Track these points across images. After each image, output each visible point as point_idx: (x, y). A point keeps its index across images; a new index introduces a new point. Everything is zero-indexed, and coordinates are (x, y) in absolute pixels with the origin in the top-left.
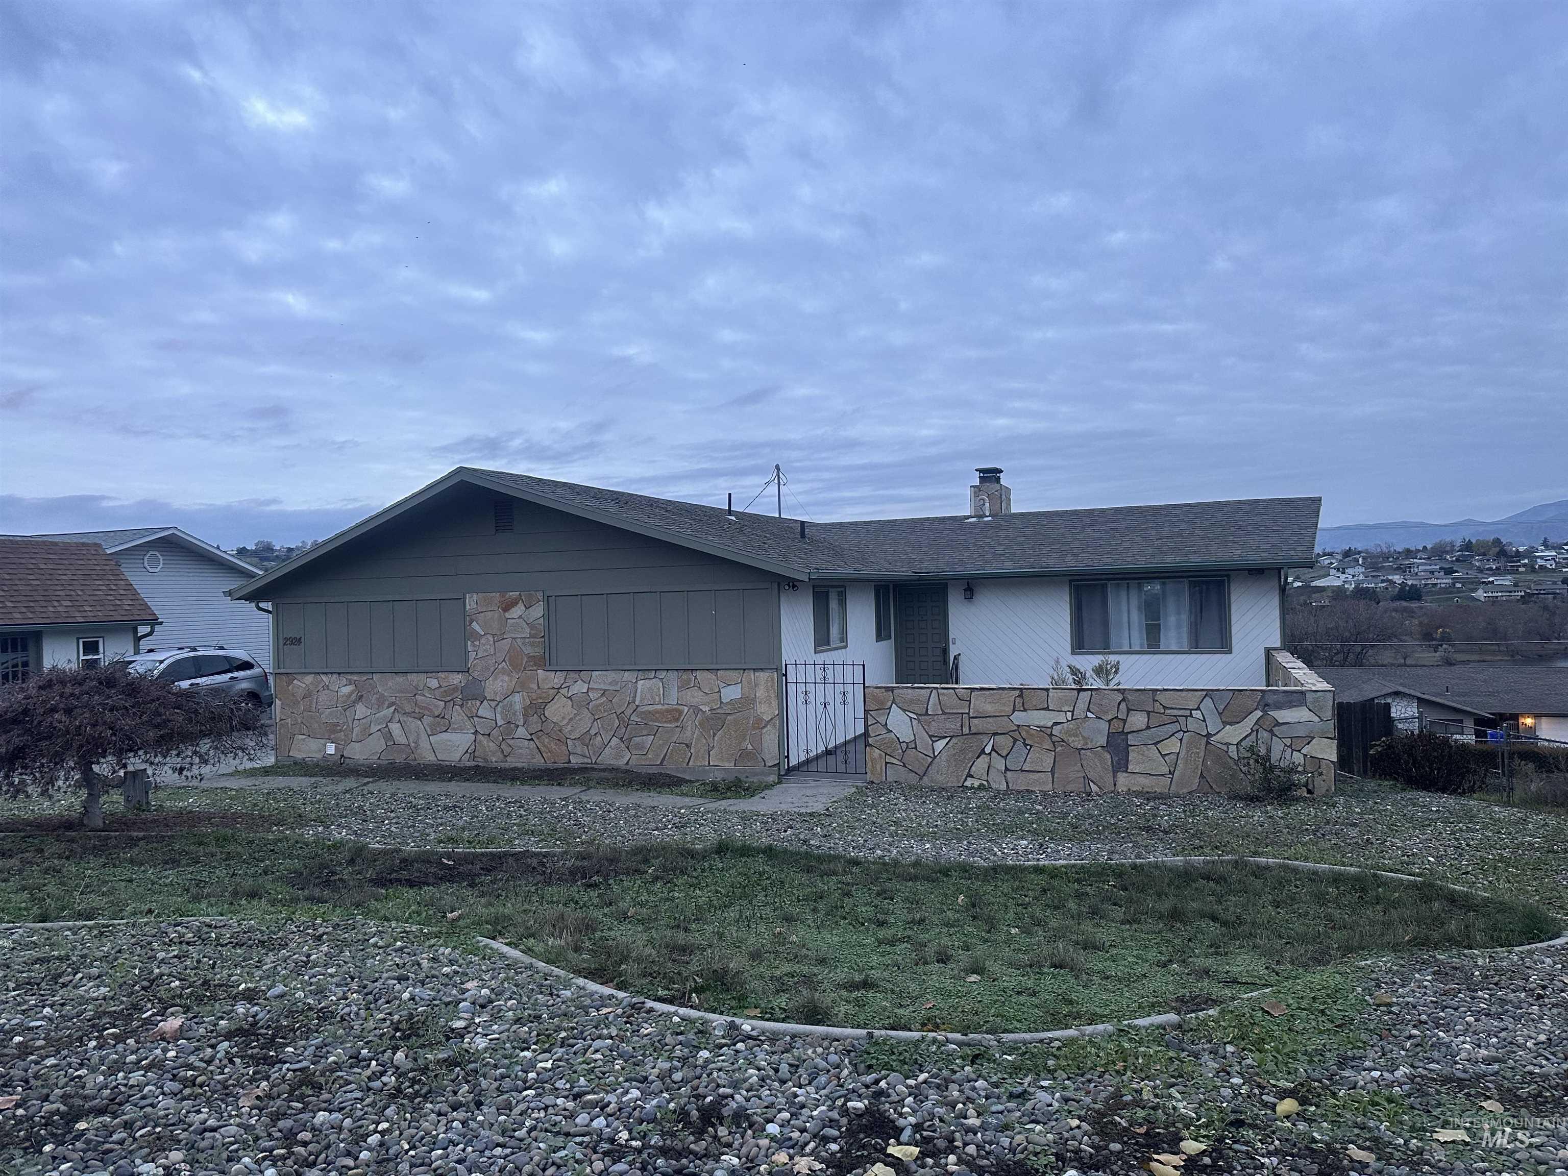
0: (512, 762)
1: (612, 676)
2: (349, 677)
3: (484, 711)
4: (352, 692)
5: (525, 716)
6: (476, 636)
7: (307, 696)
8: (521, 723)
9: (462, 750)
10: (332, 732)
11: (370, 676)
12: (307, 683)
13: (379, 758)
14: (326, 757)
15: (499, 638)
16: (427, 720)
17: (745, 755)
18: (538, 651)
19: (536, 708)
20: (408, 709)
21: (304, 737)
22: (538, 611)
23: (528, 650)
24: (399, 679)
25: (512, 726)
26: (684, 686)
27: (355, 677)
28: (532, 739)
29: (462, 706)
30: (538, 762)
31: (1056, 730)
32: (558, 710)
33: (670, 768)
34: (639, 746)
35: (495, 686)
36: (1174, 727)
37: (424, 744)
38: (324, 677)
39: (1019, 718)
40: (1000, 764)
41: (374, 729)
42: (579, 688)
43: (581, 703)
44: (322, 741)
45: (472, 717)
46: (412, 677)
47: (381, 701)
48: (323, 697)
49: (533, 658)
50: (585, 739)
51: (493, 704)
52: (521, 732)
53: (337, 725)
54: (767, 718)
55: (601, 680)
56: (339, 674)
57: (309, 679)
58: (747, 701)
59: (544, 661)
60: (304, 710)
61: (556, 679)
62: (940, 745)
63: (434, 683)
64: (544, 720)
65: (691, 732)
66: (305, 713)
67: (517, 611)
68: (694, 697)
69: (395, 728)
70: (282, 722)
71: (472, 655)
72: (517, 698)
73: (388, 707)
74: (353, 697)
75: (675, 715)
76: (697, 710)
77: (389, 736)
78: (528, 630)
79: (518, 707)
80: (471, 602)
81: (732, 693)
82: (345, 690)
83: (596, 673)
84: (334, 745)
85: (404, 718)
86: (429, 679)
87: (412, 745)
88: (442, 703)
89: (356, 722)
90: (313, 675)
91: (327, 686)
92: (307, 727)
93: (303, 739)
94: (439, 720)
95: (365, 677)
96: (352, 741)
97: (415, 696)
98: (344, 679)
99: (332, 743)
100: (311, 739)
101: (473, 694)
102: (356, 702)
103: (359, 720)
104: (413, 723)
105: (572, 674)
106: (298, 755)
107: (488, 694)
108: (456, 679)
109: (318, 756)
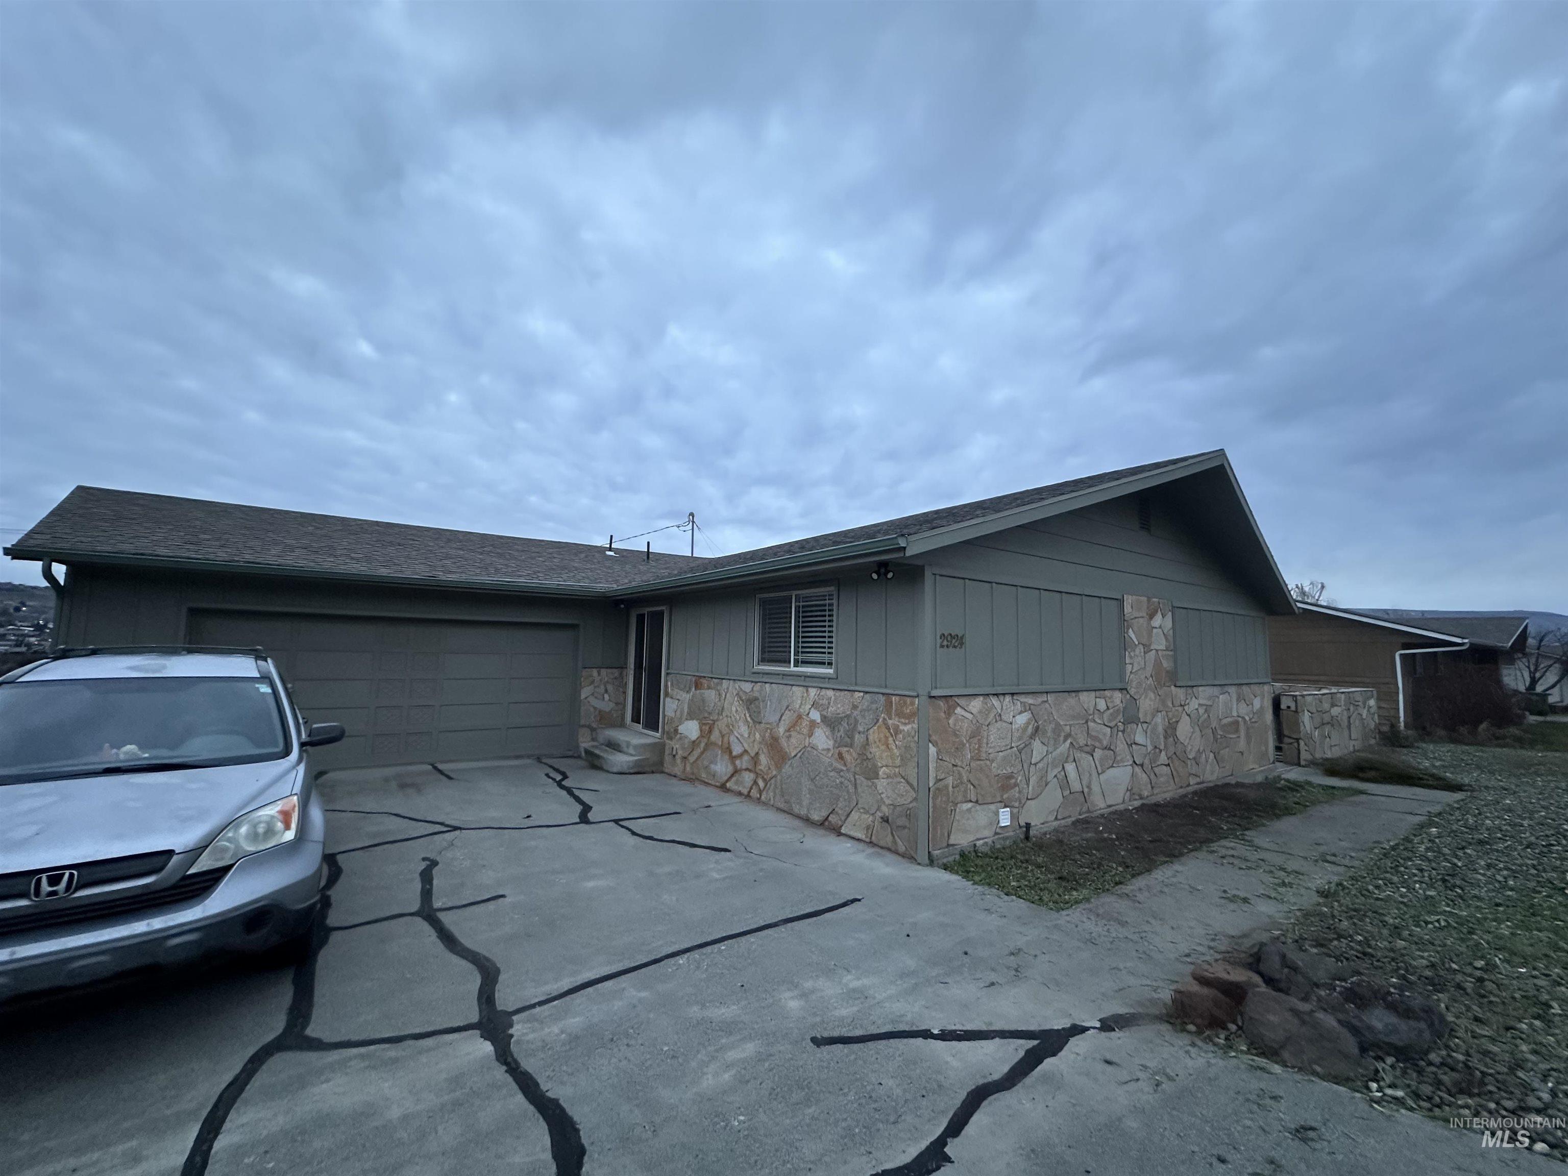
0: (1158, 795)
1: (1208, 691)
2: (1023, 699)
3: (1139, 736)
4: (1028, 723)
5: (1166, 738)
6: (1131, 646)
7: (977, 732)
8: (1162, 747)
9: (1122, 789)
10: (1004, 789)
11: (1044, 698)
12: (974, 711)
13: (1056, 819)
14: (999, 833)
15: (1147, 649)
16: (1098, 753)
18: (1170, 666)
19: (1171, 729)
20: (1082, 741)
21: (970, 805)
22: (1168, 623)
23: (1165, 664)
24: (1071, 700)
25: (1157, 750)
26: (1239, 699)
27: (1030, 700)
28: (1169, 765)
29: (1123, 731)
30: (1171, 789)
32: (1183, 730)
34: (1223, 759)
35: (1144, 706)
37: (1095, 786)
38: (995, 701)
41: (1051, 775)
42: (1193, 704)
43: (1194, 720)
44: (993, 807)
45: (1131, 745)
46: (1084, 696)
47: (1057, 732)
48: (993, 734)
49: (1167, 673)
50: (1197, 759)
51: (1145, 726)
52: (1163, 758)
53: (1010, 777)
54: (1269, 723)
55: (1204, 695)
56: (1013, 694)
57: (976, 705)
58: (1262, 711)
59: (1173, 678)
60: (972, 758)
61: (1182, 696)
63: (1102, 705)
64: (1175, 741)
65: (1242, 741)
66: (973, 764)
67: (1157, 621)
69: (1070, 768)
70: (941, 784)
71: (1129, 667)
72: (1159, 718)
73: (1065, 741)
74: (1030, 730)
75: (1237, 726)
76: (1245, 721)
77: (1064, 783)
78: (1164, 642)
79: (1160, 729)
80: (1126, 605)
81: (1258, 704)
82: (1022, 719)
83: (1201, 689)
84: (1008, 809)
85: (1078, 755)
86: (1098, 700)
87: (1086, 790)
88: (1109, 729)
89: (1032, 768)
90: (981, 698)
91: (1000, 715)
92: (974, 787)
93: (969, 810)
94: (1107, 752)
95: (1040, 699)
96: (1028, 799)
97: (1087, 722)
98: (1019, 703)
99: (1006, 807)
100: (978, 807)
101: (1131, 717)
102: (1032, 737)
103: (1035, 764)
104: (1086, 760)
105: (1190, 690)
106: (962, 840)
107: (1142, 716)
108: (1118, 698)
109: (988, 834)
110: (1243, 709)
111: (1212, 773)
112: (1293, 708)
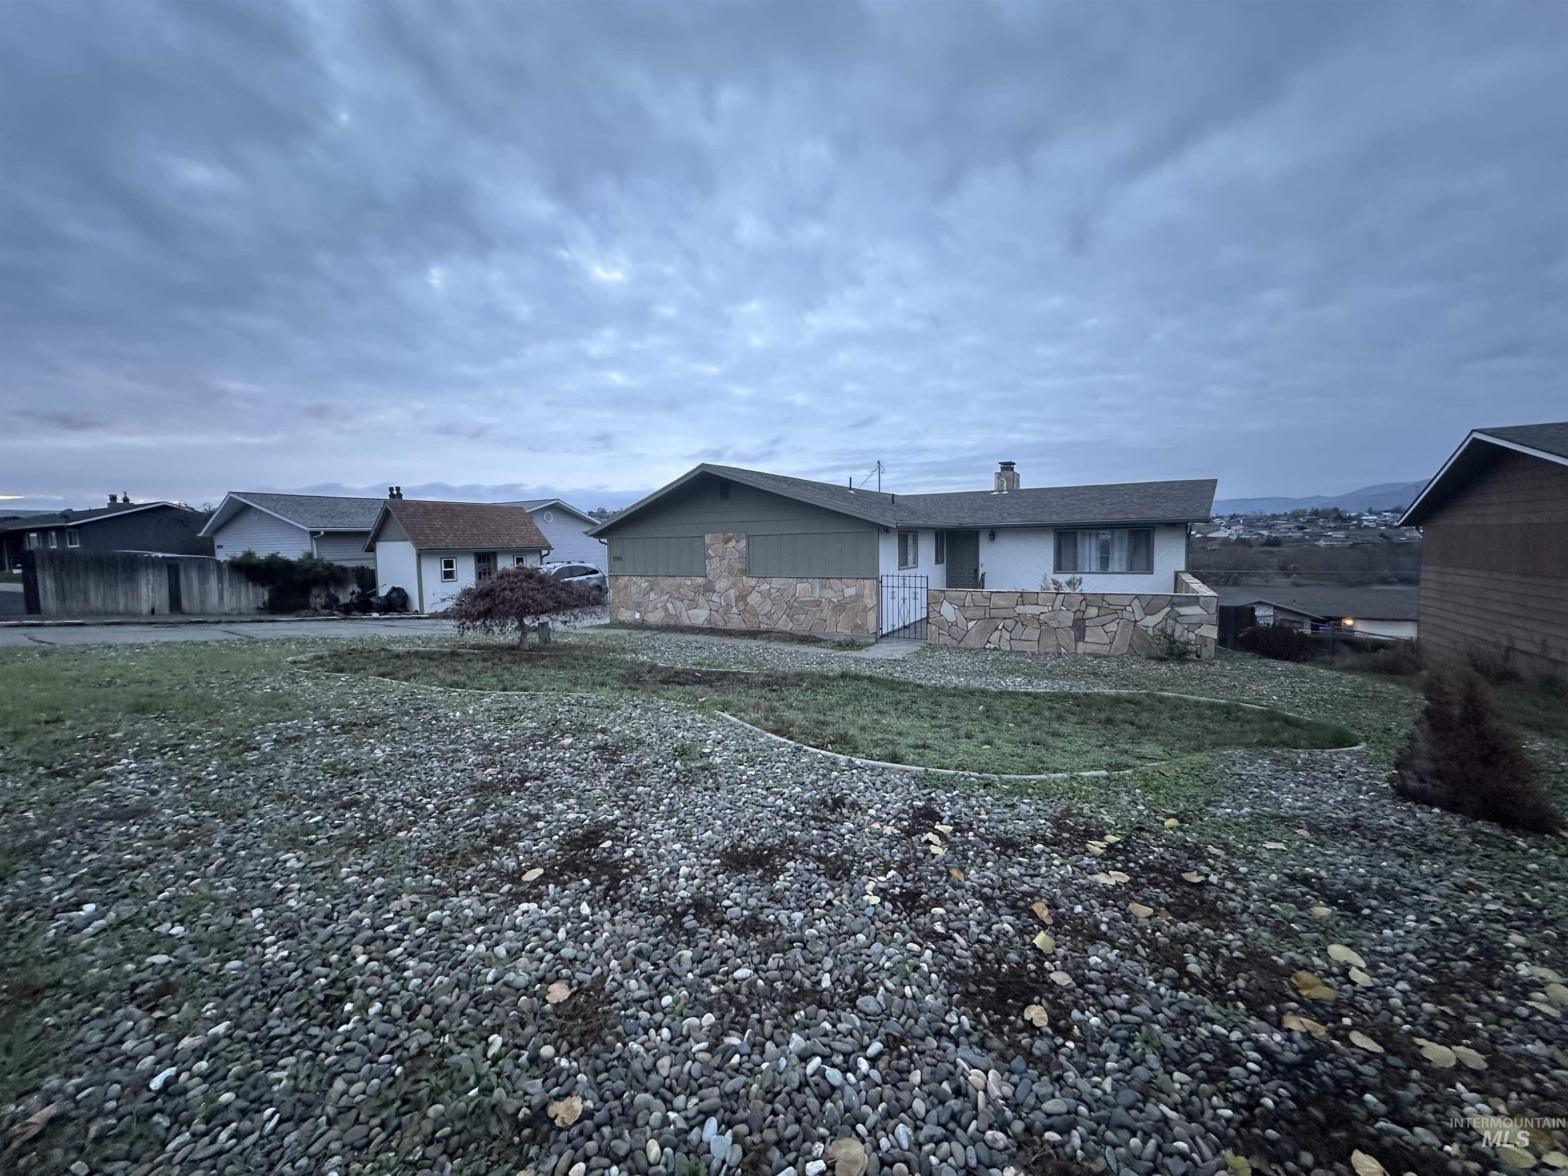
0: (730, 626)
1: (783, 581)
2: (646, 578)
3: (715, 598)
4: (648, 586)
5: (736, 602)
6: (711, 557)
7: (625, 587)
8: (734, 605)
9: (703, 618)
10: (638, 606)
11: (657, 578)
14: (635, 620)
15: (722, 558)
16: (686, 602)
17: (857, 627)
18: (743, 566)
19: (742, 597)
20: (676, 595)
21: (624, 609)
22: (743, 544)
23: (737, 565)
24: (671, 580)
25: (730, 606)
26: (823, 587)
27: (649, 578)
28: (740, 614)
29: (703, 595)
30: (743, 627)
31: (1042, 617)
32: (754, 599)
33: (816, 633)
34: (798, 620)
35: (720, 585)
36: (1116, 616)
37: (684, 614)
38: (633, 578)
39: (1020, 609)
40: (1007, 635)
41: (659, 606)
42: (765, 587)
43: (765, 595)
44: (633, 612)
45: (709, 601)
46: (678, 579)
47: (662, 592)
48: (633, 588)
49: (739, 570)
50: (768, 615)
51: (719, 594)
52: (734, 610)
53: (640, 603)
54: (870, 606)
55: (777, 583)
56: (641, 576)
57: (626, 579)
58: (859, 596)
59: (746, 572)
60: (624, 595)
61: (753, 582)
62: (971, 624)
63: (689, 582)
64: (746, 604)
65: (826, 613)
66: (624, 597)
67: (732, 543)
68: (828, 593)
69: (669, 605)
70: (613, 601)
71: (708, 567)
72: (732, 591)
73: (666, 594)
74: (648, 589)
75: (818, 603)
76: (830, 601)
77: (666, 610)
78: (738, 555)
79: (733, 597)
80: (708, 538)
81: (850, 592)
82: (645, 585)
83: (774, 579)
84: (639, 613)
85: (673, 601)
86: (685, 580)
87: (678, 615)
88: (691, 593)
90: (628, 577)
91: (636, 583)
92: (625, 604)
94: (691, 602)
95: (653, 578)
96: (648, 612)
97: (679, 589)
98: (644, 579)
100: (628, 610)
101: (709, 589)
102: (650, 591)
104: (679, 604)
106: (621, 618)
107: (717, 589)
108: (700, 580)
109: (631, 619)
111: (785, 626)
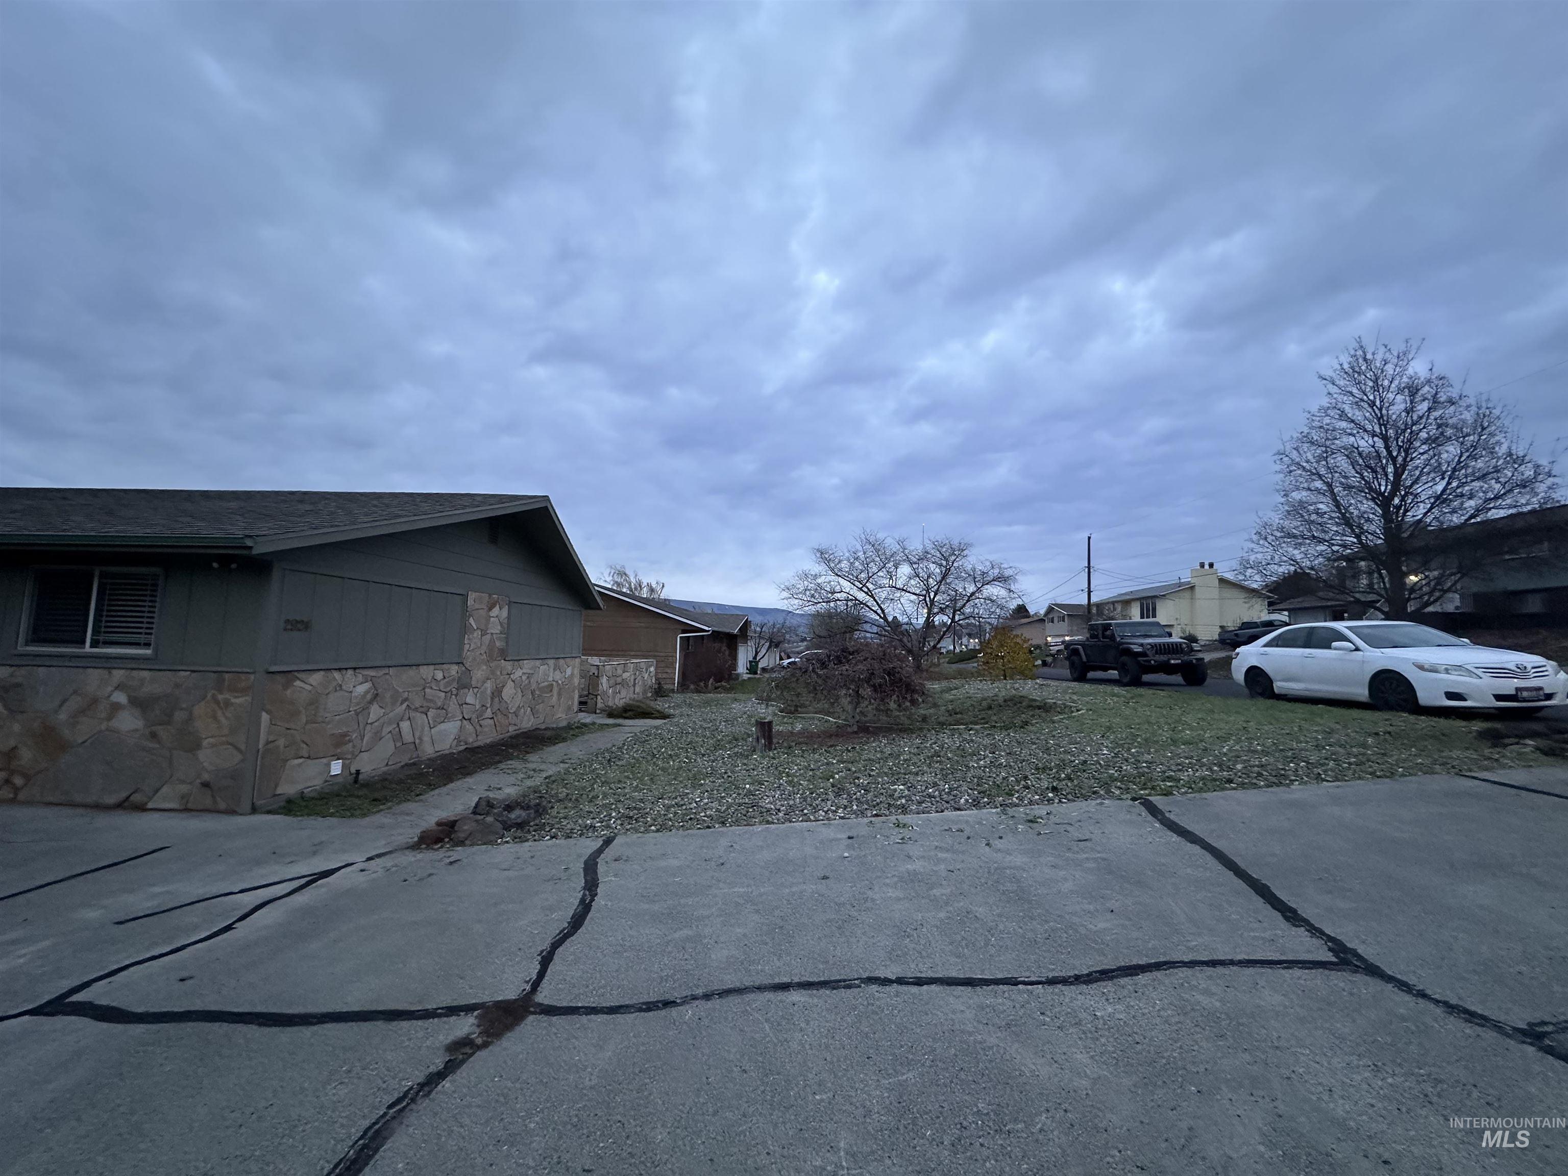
0: (481, 740)
1: (532, 663)
2: (366, 672)
3: (470, 698)
4: (367, 692)
5: (492, 699)
6: (471, 631)
7: (313, 701)
8: (488, 705)
9: (452, 737)
10: (338, 745)
11: (386, 671)
12: (314, 683)
13: (387, 765)
14: (329, 780)
15: (484, 633)
16: (432, 712)
17: (569, 708)
18: (502, 645)
19: (498, 691)
20: (418, 703)
21: (301, 760)
22: (505, 613)
23: (498, 644)
24: (412, 672)
25: (484, 708)
26: (555, 669)
27: (372, 673)
28: (493, 718)
29: (456, 695)
30: (493, 736)
32: (508, 692)
34: (537, 711)
35: (477, 675)
37: (427, 737)
38: (337, 675)
41: (386, 729)
44: (324, 761)
45: (462, 705)
46: (423, 669)
47: (395, 698)
48: (331, 701)
51: (476, 690)
52: (489, 713)
53: (345, 735)
54: (576, 685)
56: (355, 669)
57: (316, 678)
58: (572, 676)
59: (503, 654)
60: (307, 722)
61: (510, 667)
63: (439, 675)
65: (554, 698)
66: (308, 727)
67: (495, 611)
69: (405, 725)
70: (271, 746)
71: (467, 647)
72: (488, 684)
73: (402, 704)
74: (369, 697)
76: (558, 683)
77: (398, 736)
78: (499, 627)
79: (489, 692)
80: (471, 599)
81: (569, 672)
82: (361, 689)
83: (525, 662)
84: (341, 761)
85: (413, 714)
86: (436, 671)
87: (417, 741)
88: (443, 694)
89: (369, 727)
90: (322, 673)
91: (341, 686)
92: (307, 745)
93: (300, 765)
94: (439, 711)
95: (381, 672)
96: (361, 752)
97: (424, 689)
98: (361, 676)
99: (338, 759)
100: (309, 761)
101: (464, 684)
102: (371, 702)
103: (371, 724)
104: (420, 718)
105: (516, 663)
106: (288, 789)
107: (474, 683)
108: (454, 670)
109: (317, 783)
110: (558, 676)
111: (529, 720)
112: (596, 674)
